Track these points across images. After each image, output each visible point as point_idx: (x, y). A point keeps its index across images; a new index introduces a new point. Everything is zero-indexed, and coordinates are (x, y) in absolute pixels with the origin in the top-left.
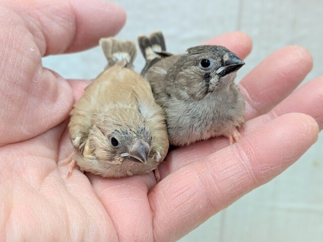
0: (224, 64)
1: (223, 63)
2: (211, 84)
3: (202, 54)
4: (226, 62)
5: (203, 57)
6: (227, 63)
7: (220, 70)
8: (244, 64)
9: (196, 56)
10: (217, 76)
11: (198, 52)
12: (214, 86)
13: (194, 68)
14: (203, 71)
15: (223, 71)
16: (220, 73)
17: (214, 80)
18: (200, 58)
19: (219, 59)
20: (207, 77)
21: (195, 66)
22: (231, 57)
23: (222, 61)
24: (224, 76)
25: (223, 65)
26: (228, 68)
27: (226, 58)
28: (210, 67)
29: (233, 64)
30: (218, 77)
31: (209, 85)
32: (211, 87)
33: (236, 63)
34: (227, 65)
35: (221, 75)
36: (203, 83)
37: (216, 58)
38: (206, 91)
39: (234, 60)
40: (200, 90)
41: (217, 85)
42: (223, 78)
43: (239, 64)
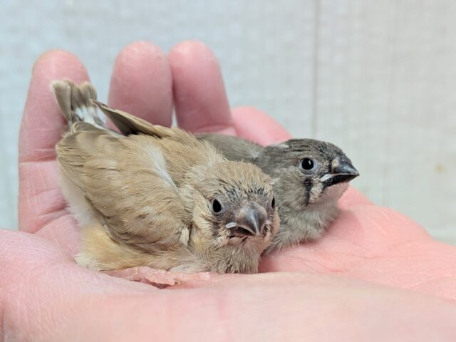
0: (332, 171)
1: (330, 170)
2: (313, 194)
3: (306, 152)
4: (335, 169)
5: (306, 156)
7: (327, 177)
8: (358, 175)
9: (297, 153)
10: (320, 184)
11: (301, 149)
12: (316, 197)
13: (292, 169)
14: (303, 175)
15: (330, 179)
16: (325, 182)
17: (316, 190)
18: (302, 157)
19: (326, 163)
20: (308, 184)
21: (295, 166)
22: (341, 163)
23: (330, 167)
24: (330, 185)
25: (330, 172)
26: (336, 177)
27: (336, 163)
28: (312, 170)
29: (343, 172)
30: (322, 187)
32: (312, 198)
33: (348, 172)
34: (335, 172)
35: (327, 184)
36: (302, 191)
37: (323, 160)
38: (307, 202)
39: (347, 168)
40: (297, 199)
41: (320, 196)
42: (329, 188)
43: (352, 174)
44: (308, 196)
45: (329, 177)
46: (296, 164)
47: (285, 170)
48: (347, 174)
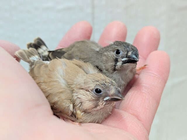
0: (127, 57)
2: (117, 65)
3: (119, 46)
4: (129, 56)
5: (118, 48)
7: (124, 59)
10: (121, 62)
12: (119, 67)
16: (123, 61)
17: (119, 64)
18: (116, 48)
19: (126, 53)
20: (116, 61)
21: (113, 52)
22: (132, 53)
23: (127, 55)
24: (125, 63)
26: (128, 60)
27: (130, 54)
28: (119, 55)
29: (131, 58)
30: (122, 63)
31: (115, 65)
32: (116, 67)
33: (134, 58)
34: (128, 58)
36: (113, 63)
37: (125, 51)
38: (115, 70)
39: (134, 56)
40: (111, 67)
41: (121, 67)
43: (135, 60)
45: (126, 59)
46: (114, 51)
47: (109, 53)
48: (133, 59)
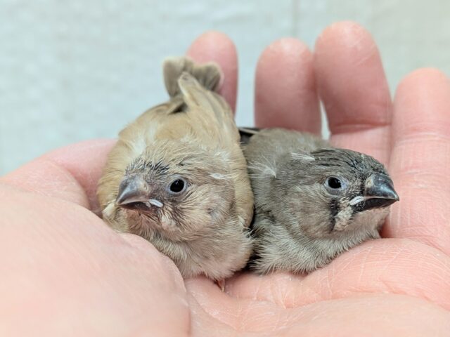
0: (365, 193)
1: (363, 191)
2: (339, 219)
3: (334, 167)
4: (368, 189)
5: (333, 173)
6: (370, 192)
7: (357, 200)
8: (398, 200)
9: (324, 168)
10: (350, 208)
11: (329, 163)
12: (344, 224)
13: (317, 187)
14: (329, 195)
16: (355, 206)
17: (344, 215)
18: (328, 174)
19: (358, 183)
20: (334, 207)
21: (321, 183)
22: (377, 182)
23: (362, 187)
24: (361, 211)
25: (362, 193)
26: (370, 200)
27: (370, 183)
28: (340, 189)
29: (378, 195)
30: (352, 211)
31: (334, 219)
32: (337, 225)
33: (385, 194)
34: (368, 194)
35: (358, 208)
36: (326, 214)
37: (354, 179)
38: (331, 229)
39: (384, 188)
40: (318, 224)
41: (349, 223)
42: (361, 213)
43: (390, 197)
44: (333, 221)
45: (361, 200)
46: (322, 182)
47: (307, 187)
48: (383, 197)
